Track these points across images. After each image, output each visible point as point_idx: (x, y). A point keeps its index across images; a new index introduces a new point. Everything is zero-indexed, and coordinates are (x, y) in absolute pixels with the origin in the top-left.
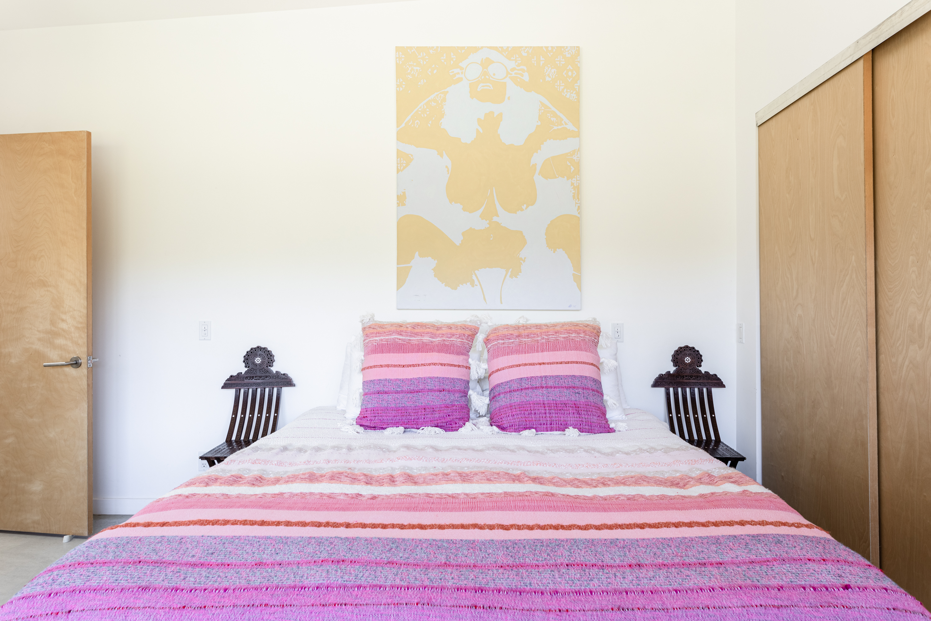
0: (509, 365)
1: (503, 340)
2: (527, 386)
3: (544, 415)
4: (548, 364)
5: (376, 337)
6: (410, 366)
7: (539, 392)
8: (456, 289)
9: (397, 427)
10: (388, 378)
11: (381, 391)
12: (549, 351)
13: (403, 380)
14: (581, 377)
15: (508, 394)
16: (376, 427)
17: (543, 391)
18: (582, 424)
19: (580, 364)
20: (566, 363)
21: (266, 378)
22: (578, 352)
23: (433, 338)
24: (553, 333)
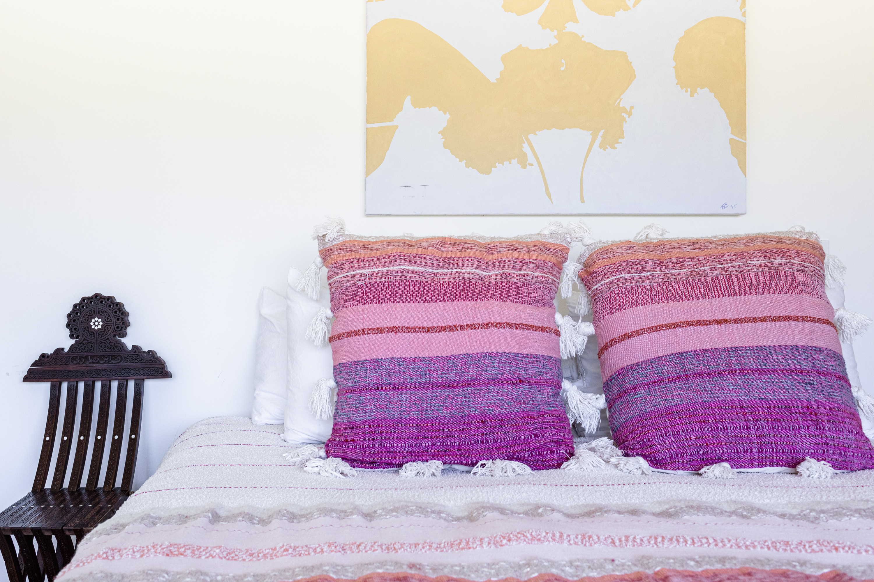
0: (650, 326)
1: (629, 272)
2: (697, 370)
3: (744, 433)
4: (736, 321)
5: (360, 268)
6: (443, 329)
7: (728, 382)
8: (488, 172)
9: (423, 461)
10: (396, 356)
11: (383, 384)
12: (733, 295)
13: (431, 359)
14: (811, 348)
15: (657, 388)
16: (375, 462)
17: (736, 380)
18: (828, 450)
19: (804, 322)
20: (774, 320)
21: (113, 359)
22: (795, 295)
23: (483, 270)
24: (734, 257)
